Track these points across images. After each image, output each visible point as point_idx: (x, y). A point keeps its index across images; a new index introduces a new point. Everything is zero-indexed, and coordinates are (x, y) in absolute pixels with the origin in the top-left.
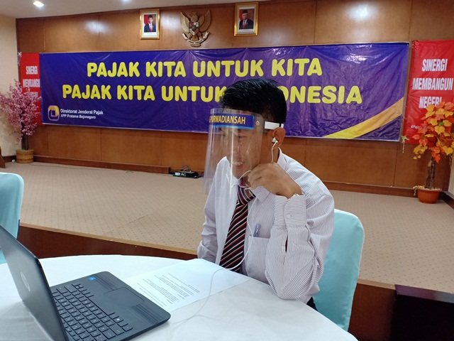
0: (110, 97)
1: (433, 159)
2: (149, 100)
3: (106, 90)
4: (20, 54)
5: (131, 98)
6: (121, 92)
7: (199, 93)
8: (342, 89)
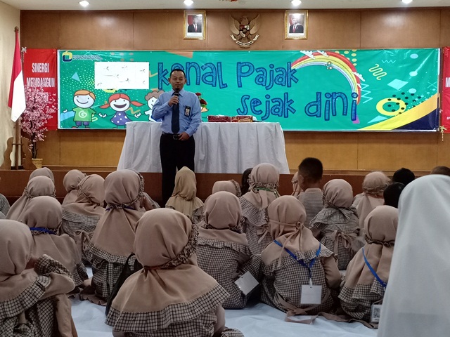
4: (24, 50)
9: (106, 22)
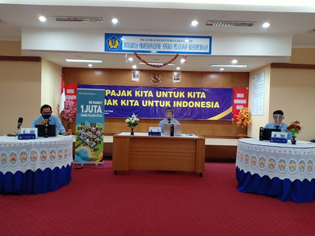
0: (117, 105)
1: (244, 125)
2: (136, 106)
3: (115, 102)
5: (128, 105)
6: (123, 103)
7: (159, 103)
8: (213, 103)
9: (98, 73)
